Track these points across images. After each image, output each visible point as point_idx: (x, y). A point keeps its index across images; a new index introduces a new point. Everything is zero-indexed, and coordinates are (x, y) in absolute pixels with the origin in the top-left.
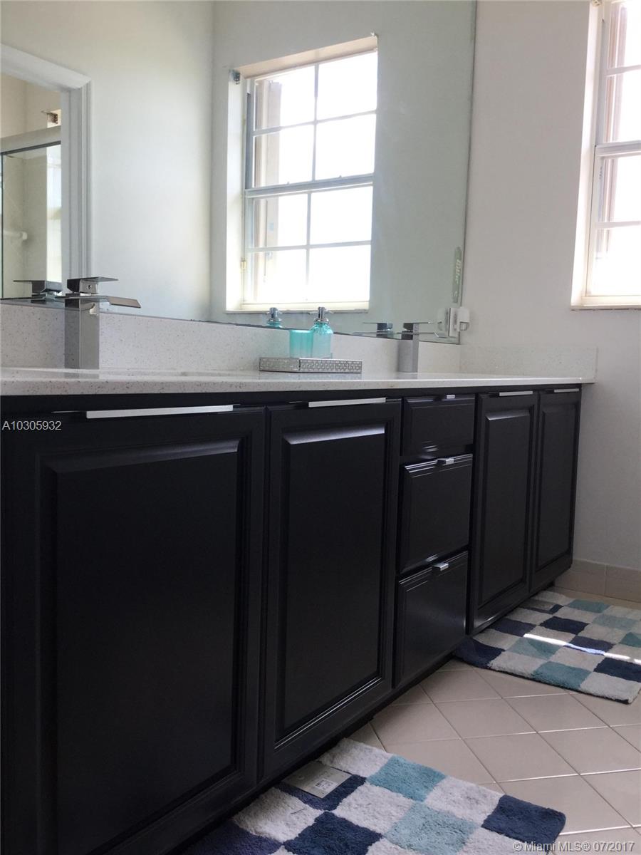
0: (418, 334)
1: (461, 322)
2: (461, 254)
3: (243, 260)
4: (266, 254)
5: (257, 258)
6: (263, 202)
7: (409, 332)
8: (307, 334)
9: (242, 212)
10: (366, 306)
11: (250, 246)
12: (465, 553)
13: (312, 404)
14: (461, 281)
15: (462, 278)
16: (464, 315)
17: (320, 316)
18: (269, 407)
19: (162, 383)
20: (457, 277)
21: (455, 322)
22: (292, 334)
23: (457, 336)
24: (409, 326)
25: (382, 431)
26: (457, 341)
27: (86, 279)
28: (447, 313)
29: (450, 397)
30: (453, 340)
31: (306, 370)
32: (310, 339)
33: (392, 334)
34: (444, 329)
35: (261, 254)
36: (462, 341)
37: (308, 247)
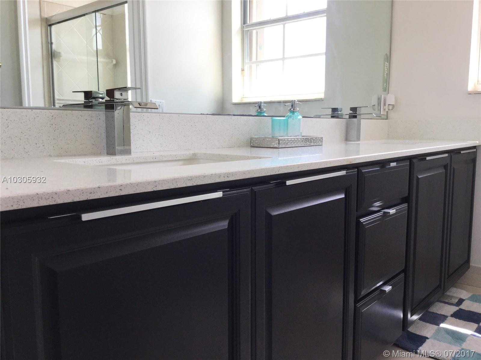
0: (360, 115)
1: (389, 105)
2: (388, 58)
3: (243, 70)
4: (257, 65)
5: (251, 67)
6: (254, 32)
7: (354, 113)
8: (284, 119)
9: (242, 39)
10: (322, 96)
11: (247, 61)
12: (402, 275)
13: (289, 183)
14: (388, 77)
15: (389, 74)
16: (391, 100)
17: (292, 106)
18: (253, 188)
19: (155, 182)
20: (385, 74)
21: (385, 105)
22: (273, 121)
23: (386, 114)
24: (354, 109)
25: (343, 196)
26: (385, 117)
27: (119, 89)
28: (379, 99)
29: (393, 164)
30: (383, 117)
31: (283, 146)
32: (286, 123)
33: (342, 115)
34: (377, 109)
35: (254, 66)
36: (388, 118)
37: (283, 59)
